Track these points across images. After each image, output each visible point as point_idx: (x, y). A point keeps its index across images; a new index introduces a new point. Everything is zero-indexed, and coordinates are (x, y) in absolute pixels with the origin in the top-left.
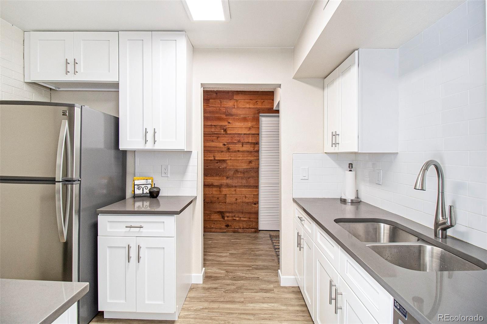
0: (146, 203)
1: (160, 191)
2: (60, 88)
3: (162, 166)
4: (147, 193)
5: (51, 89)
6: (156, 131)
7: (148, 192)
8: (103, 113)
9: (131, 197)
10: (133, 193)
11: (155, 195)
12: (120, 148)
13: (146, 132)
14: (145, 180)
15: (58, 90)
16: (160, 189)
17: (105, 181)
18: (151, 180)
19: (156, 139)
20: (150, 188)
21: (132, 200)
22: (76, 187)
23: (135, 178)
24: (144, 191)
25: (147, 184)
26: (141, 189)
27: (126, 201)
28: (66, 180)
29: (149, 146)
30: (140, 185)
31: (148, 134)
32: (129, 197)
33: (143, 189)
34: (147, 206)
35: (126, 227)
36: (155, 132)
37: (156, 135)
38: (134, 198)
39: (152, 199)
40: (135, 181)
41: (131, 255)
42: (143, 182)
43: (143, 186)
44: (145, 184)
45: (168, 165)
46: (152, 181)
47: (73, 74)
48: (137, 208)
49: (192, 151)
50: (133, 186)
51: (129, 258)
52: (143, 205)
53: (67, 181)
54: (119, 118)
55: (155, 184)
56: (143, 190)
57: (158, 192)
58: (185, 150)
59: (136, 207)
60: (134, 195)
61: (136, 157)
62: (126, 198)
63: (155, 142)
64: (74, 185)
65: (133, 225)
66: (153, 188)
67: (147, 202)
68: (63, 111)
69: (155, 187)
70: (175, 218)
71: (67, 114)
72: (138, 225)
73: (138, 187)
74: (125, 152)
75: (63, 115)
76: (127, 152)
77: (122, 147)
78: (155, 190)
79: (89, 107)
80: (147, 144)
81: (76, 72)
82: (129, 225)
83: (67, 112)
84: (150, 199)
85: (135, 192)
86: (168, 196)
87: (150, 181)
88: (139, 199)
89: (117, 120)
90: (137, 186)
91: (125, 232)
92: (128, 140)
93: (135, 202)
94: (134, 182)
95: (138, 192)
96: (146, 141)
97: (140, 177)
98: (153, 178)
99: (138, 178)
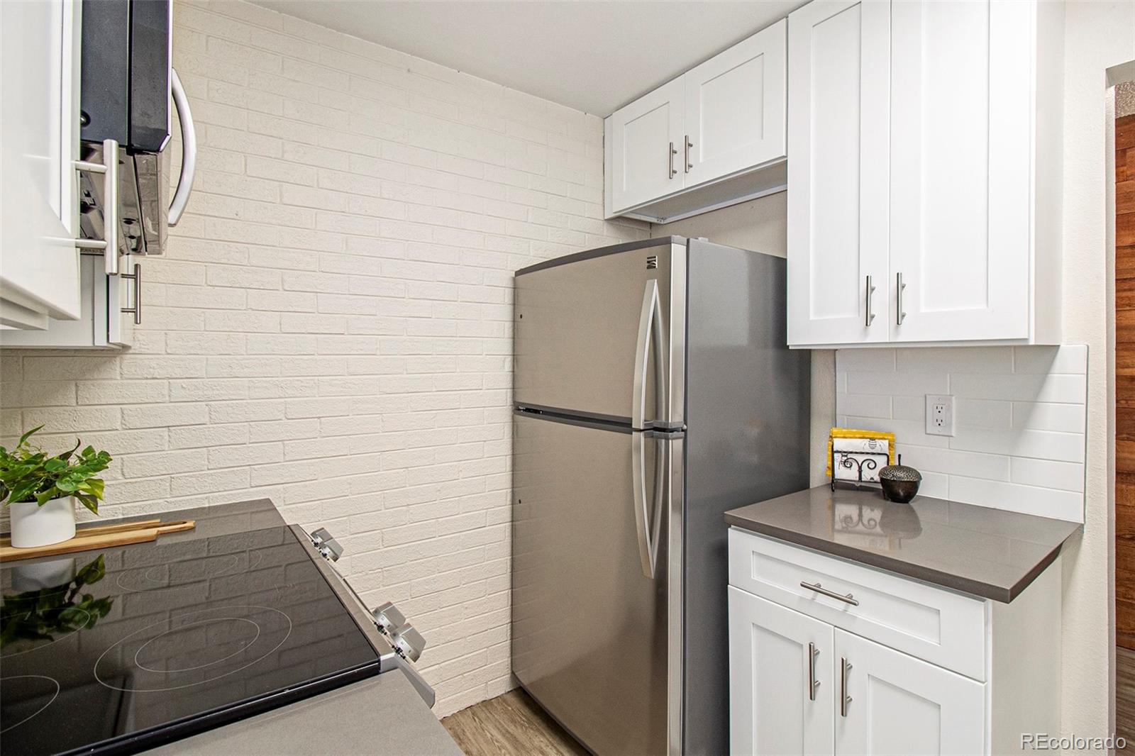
0: (869, 510)
1: (919, 482)
2: (666, 219)
3: (926, 397)
4: (872, 481)
5: (651, 224)
6: (904, 281)
7: (877, 478)
8: (746, 250)
9: (824, 483)
10: (830, 473)
11: (902, 494)
12: (788, 344)
13: (869, 290)
14: (866, 441)
15: (662, 223)
16: (920, 478)
17: (754, 432)
18: (886, 442)
19: (904, 309)
20: (884, 469)
21: (826, 495)
22: (676, 445)
23: (835, 430)
24: (863, 473)
25: (873, 454)
26: (855, 467)
27: (809, 495)
28: (655, 426)
29: (880, 333)
30: (851, 453)
31: (874, 297)
32: (820, 485)
33: (860, 468)
34: (872, 523)
35: (802, 585)
36: (899, 287)
37: (905, 294)
38: (833, 491)
39: (889, 503)
40: (835, 440)
41: (819, 677)
42: (863, 445)
43: (860, 458)
44: (867, 453)
45: (951, 395)
46: (890, 445)
47: (684, 174)
48: (841, 522)
49: (1056, 348)
50: (830, 453)
51: (813, 686)
52: (860, 515)
53: (656, 429)
54: (786, 260)
55: (900, 456)
56: (860, 471)
57: (912, 488)
58: (1032, 343)
59: (837, 518)
60: (833, 481)
61: (837, 369)
62: (811, 487)
63: (899, 317)
64: (670, 441)
65: (825, 586)
66: (895, 468)
67: (872, 510)
68: (648, 258)
69: (900, 467)
70: (986, 609)
71: (656, 263)
72: (842, 591)
73: (846, 458)
74: (805, 356)
75: (648, 268)
76: (812, 353)
77: (795, 340)
78: (901, 475)
79: (707, 239)
80: (870, 328)
81: (689, 166)
82: (812, 581)
83: (655, 261)
84: (883, 501)
85: (836, 473)
86: (949, 501)
87: (883, 445)
88: (851, 494)
89: (780, 265)
90: (840, 455)
91: (801, 598)
92: (812, 317)
93: (834, 501)
94: (830, 443)
95: (842, 473)
96: (868, 318)
97: (853, 429)
98: (893, 435)
99: (844, 430)
